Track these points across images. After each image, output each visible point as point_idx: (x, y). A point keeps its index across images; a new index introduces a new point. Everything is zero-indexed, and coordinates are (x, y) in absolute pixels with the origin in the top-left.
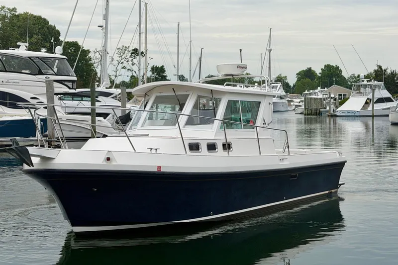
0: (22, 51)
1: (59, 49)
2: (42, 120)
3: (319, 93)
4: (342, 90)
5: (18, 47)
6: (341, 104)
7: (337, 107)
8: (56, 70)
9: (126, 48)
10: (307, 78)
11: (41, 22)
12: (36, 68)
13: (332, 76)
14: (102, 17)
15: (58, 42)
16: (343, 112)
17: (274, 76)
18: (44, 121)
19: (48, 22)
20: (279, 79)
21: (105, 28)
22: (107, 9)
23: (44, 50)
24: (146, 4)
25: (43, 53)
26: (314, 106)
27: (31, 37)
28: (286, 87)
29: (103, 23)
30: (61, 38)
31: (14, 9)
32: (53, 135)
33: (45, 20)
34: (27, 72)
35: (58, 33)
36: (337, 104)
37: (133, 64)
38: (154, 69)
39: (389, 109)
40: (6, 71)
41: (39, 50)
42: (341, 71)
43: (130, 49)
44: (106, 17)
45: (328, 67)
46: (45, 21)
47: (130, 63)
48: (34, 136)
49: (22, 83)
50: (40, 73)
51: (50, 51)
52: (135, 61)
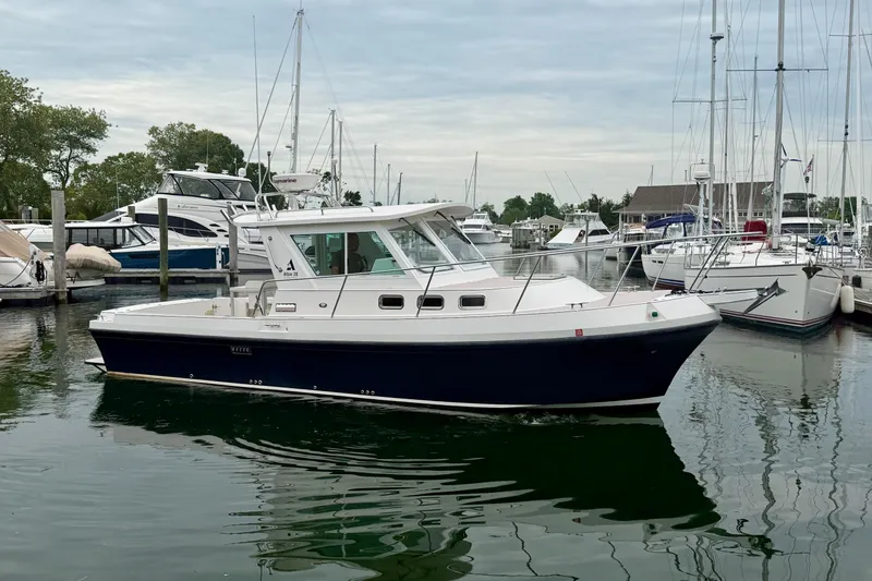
0: (201, 173)
1: (242, 171)
2: (223, 250)
3: (528, 224)
4: (554, 221)
5: (197, 168)
6: (553, 236)
7: (548, 240)
8: (238, 194)
9: (317, 172)
10: (516, 208)
11: (222, 141)
12: (216, 191)
13: (543, 205)
14: (290, 136)
15: (241, 164)
16: (555, 245)
17: (479, 206)
18: (226, 250)
19: (230, 141)
20: (486, 208)
21: (293, 149)
22: (296, 127)
23: (225, 172)
24: (341, 123)
25: (224, 176)
26: (523, 238)
27: (211, 157)
28: (493, 217)
29: (291, 143)
30: (245, 159)
31: (193, 126)
32: (235, 267)
33: (227, 138)
34: (207, 196)
35: (242, 154)
36: (548, 236)
37: (325, 189)
38: (349, 196)
39: (603, 242)
40: (183, 195)
41: (220, 172)
42: (553, 200)
43: (323, 172)
44: (295, 137)
45: (539, 196)
46: (227, 140)
47: (322, 188)
48: (215, 267)
49: (200, 208)
50: (221, 198)
51: (232, 172)
52: (327, 186)
